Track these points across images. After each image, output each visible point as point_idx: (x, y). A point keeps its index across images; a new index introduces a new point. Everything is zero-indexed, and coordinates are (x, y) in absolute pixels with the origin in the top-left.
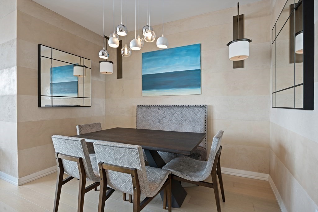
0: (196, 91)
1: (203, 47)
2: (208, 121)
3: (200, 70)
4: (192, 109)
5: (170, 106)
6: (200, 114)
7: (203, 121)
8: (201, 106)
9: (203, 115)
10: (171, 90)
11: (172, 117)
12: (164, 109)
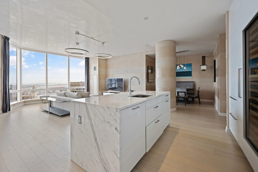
0: (190, 77)
1: (192, 64)
2: (194, 86)
3: (191, 71)
4: (189, 83)
5: (182, 82)
6: (192, 84)
7: (193, 86)
8: (192, 82)
9: (193, 84)
10: (181, 77)
11: (183, 85)
12: (180, 83)
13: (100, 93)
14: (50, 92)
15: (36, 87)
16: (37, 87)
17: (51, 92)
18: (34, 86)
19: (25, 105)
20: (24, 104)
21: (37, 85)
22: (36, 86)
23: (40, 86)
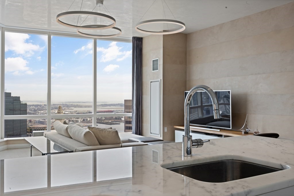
13: (166, 130)
14: (87, 120)
15: (63, 108)
16: (65, 109)
17: (89, 120)
18: (60, 106)
19: (8, 149)
20: (5, 147)
21: (65, 104)
22: (64, 106)
23: (70, 107)
